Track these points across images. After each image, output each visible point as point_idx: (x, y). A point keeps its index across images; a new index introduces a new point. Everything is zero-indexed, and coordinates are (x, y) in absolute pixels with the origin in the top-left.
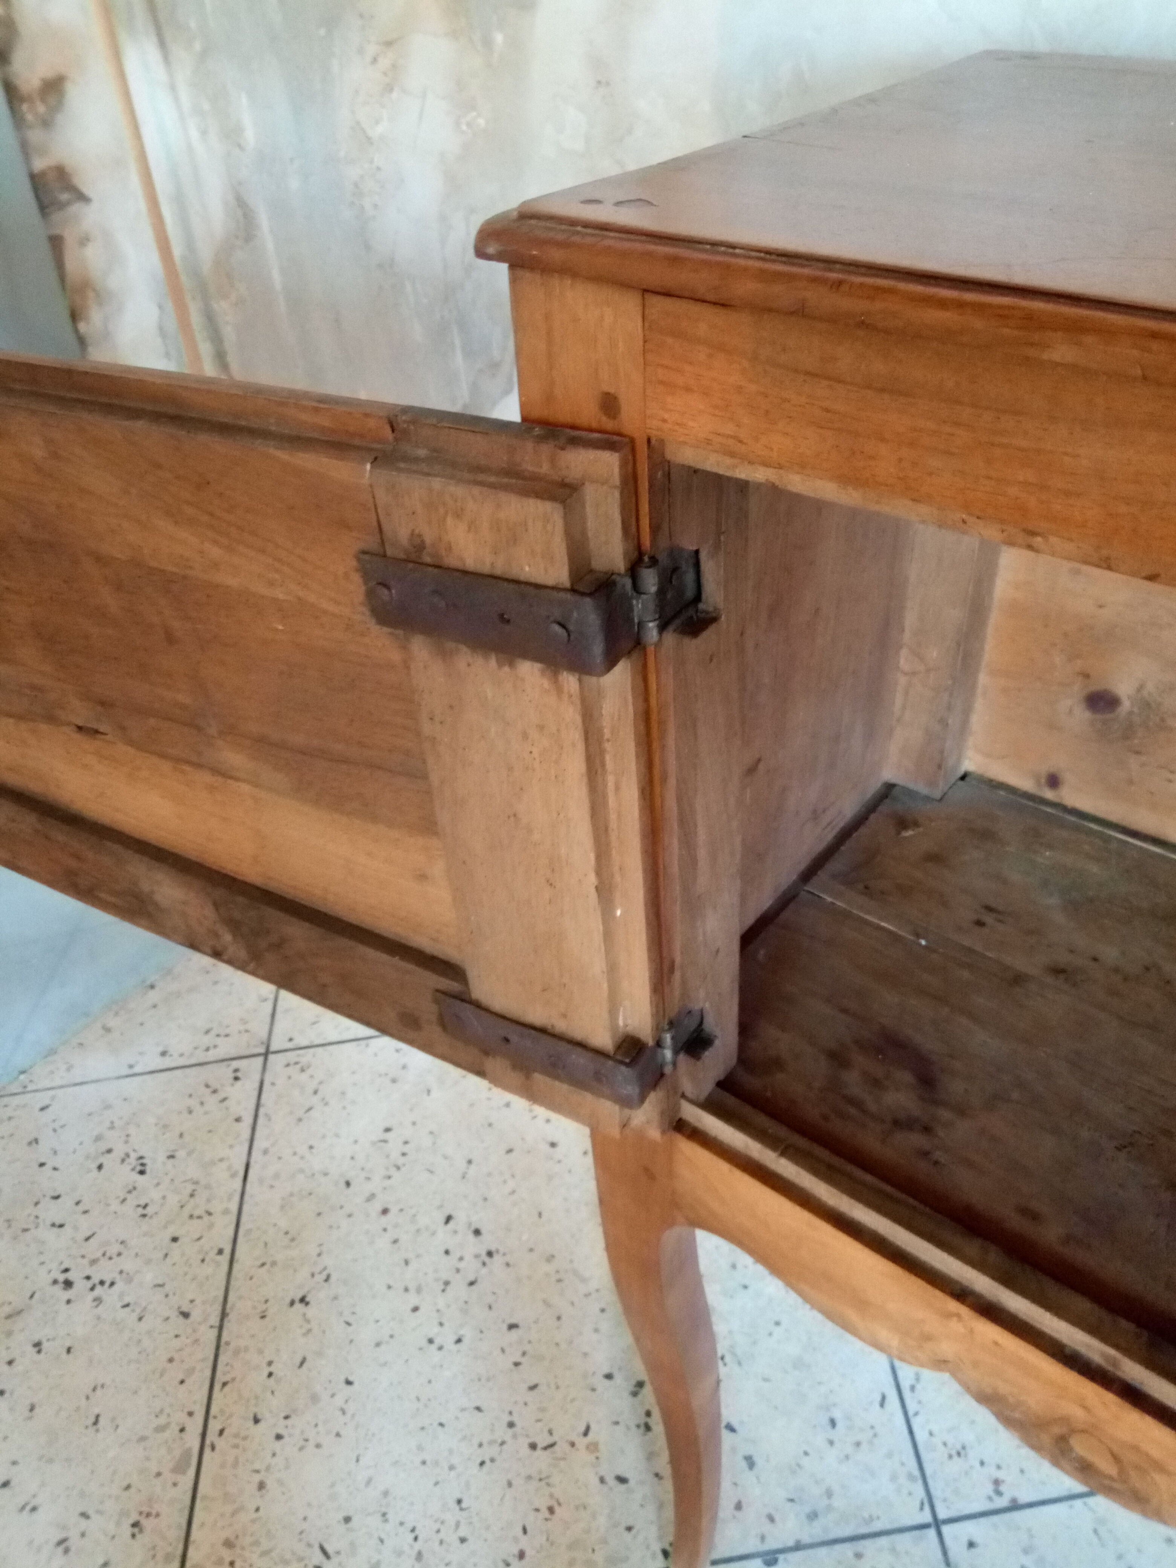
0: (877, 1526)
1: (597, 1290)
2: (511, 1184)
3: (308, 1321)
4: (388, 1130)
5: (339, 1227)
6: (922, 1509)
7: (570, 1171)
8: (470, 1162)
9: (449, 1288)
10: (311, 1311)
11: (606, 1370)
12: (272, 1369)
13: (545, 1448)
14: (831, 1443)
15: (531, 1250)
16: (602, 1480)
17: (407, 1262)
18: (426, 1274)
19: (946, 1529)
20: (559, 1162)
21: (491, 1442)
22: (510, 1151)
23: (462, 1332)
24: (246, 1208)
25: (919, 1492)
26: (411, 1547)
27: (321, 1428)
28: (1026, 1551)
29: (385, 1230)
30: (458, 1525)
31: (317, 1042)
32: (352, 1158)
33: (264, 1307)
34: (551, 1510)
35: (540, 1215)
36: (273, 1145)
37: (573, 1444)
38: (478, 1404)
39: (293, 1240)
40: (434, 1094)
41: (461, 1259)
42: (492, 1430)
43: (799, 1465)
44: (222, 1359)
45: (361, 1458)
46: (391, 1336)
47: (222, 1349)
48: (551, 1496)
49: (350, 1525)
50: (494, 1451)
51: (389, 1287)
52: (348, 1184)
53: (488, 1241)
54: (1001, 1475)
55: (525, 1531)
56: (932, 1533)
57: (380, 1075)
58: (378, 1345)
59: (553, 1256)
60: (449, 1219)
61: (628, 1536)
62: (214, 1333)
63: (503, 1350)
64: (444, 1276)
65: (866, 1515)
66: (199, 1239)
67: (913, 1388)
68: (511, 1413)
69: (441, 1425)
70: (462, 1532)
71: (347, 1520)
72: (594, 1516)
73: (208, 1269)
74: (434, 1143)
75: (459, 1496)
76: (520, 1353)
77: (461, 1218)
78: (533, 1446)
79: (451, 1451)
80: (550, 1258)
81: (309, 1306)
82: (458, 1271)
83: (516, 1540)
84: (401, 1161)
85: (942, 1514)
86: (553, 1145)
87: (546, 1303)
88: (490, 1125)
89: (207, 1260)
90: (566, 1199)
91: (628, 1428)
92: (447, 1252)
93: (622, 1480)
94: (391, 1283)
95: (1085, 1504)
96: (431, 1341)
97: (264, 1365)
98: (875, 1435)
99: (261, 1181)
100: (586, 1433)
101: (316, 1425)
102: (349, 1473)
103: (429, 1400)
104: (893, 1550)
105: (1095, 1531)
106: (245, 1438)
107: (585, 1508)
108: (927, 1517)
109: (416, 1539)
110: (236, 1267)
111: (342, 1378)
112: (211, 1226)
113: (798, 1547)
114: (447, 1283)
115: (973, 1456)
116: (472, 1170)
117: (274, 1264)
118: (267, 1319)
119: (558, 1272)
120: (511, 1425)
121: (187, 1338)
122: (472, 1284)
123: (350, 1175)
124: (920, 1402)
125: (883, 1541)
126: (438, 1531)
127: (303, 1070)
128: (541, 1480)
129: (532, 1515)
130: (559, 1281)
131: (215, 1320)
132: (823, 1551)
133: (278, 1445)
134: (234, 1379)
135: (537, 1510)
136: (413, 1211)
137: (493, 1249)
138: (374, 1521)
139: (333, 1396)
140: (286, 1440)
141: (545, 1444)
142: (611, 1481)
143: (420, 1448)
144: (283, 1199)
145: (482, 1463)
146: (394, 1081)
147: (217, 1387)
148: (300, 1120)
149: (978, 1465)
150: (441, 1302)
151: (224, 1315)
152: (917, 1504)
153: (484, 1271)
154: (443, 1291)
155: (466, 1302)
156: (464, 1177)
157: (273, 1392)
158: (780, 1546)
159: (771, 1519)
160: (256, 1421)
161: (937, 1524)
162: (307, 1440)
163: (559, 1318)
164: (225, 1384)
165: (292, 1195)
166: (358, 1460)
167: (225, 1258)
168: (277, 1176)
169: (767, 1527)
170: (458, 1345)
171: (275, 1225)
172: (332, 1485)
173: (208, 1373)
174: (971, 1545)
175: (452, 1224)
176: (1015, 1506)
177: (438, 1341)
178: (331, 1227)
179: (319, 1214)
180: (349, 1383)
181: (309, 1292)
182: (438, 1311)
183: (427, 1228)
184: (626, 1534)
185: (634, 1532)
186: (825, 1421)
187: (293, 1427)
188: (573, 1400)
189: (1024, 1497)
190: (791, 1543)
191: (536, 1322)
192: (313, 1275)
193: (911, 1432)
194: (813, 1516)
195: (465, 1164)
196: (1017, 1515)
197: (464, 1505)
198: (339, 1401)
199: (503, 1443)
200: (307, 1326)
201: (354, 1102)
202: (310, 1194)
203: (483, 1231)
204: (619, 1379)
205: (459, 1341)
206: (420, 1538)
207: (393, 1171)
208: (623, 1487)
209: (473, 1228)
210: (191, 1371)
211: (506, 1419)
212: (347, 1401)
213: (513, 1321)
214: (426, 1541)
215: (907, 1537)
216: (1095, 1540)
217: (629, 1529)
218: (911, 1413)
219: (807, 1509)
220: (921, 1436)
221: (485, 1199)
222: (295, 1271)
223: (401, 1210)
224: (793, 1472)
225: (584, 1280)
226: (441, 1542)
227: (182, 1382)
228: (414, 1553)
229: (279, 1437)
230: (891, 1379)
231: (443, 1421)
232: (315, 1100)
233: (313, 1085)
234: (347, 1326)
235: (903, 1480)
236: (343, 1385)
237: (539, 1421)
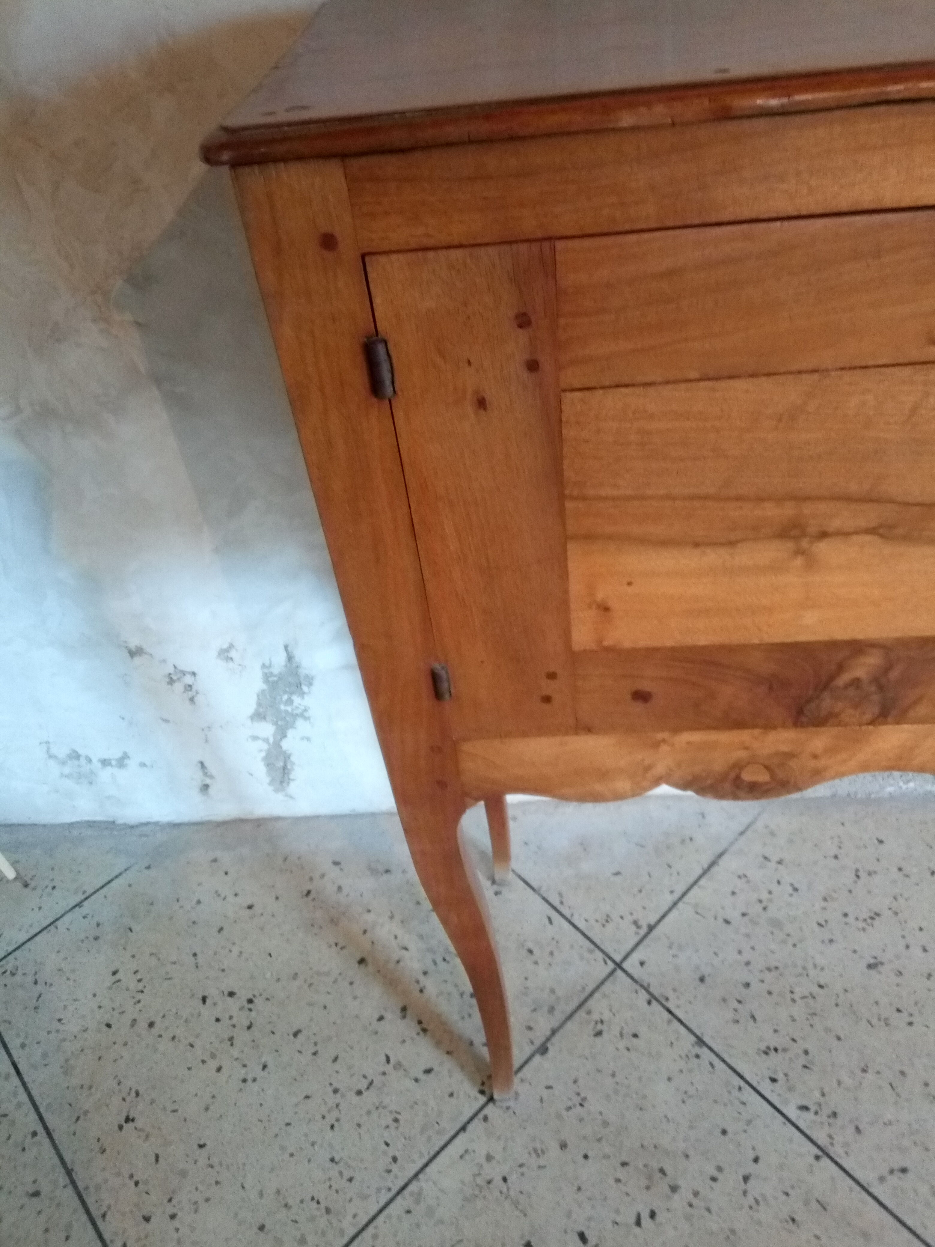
0: (589, 990)
1: (340, 974)
2: (236, 950)
3: (142, 1130)
4: (115, 973)
5: (122, 1057)
6: (606, 963)
7: (273, 916)
8: (195, 955)
9: (235, 1041)
10: (139, 1123)
11: (377, 1016)
12: (136, 1178)
13: (368, 1088)
14: (536, 963)
15: (278, 980)
16: (416, 1080)
17: (192, 1046)
18: (211, 1043)
19: (625, 965)
20: (262, 914)
21: (329, 1111)
22: (221, 930)
23: (263, 1060)
24: (34, 1093)
25: (599, 955)
26: (318, 1209)
27: (201, 1188)
28: (670, 947)
29: (160, 1036)
30: (341, 1173)
31: (10, 949)
32: (100, 1007)
33: (100, 1144)
34: (396, 1120)
35: (270, 955)
36: (26, 1037)
37: (384, 1074)
38: (305, 1094)
39: (90, 1088)
40: (135, 928)
41: (231, 1017)
42: (326, 1103)
43: (525, 988)
44: (90, 1201)
45: (244, 1185)
46: (213, 1097)
47: (84, 1196)
48: (391, 1112)
49: (265, 1230)
50: (335, 1114)
51: (189, 1069)
52: (109, 1026)
53: (243, 995)
54: (635, 917)
55: (387, 1144)
56: (619, 973)
57: (82, 941)
58: (207, 1109)
59: (296, 974)
60: (204, 1000)
61: (453, 1101)
62: (70, 1190)
63: (300, 1052)
64: (227, 1036)
65: (579, 988)
66: (9, 1138)
67: (562, 903)
68: (331, 1084)
69: (288, 1124)
70: (347, 1175)
71: (262, 1228)
72: (425, 1104)
73: (33, 1152)
74: (159, 959)
75: (330, 1157)
76: (313, 1045)
77: (212, 992)
78: (359, 1093)
79: (306, 1135)
80: (295, 976)
81: (135, 1120)
82: (234, 1026)
83: (385, 1153)
84: (140, 986)
85: (618, 958)
86: (250, 907)
87: (310, 1004)
88: (194, 923)
89: (26, 1147)
90: (282, 935)
91: (412, 1039)
92: (218, 1020)
93: (428, 1071)
94: (189, 1066)
95: (684, 903)
96: (244, 1081)
97: (127, 1181)
98: (557, 942)
99: (34, 1067)
100: (388, 1060)
101: (197, 1189)
102: (243, 1200)
103: (269, 1116)
104: (605, 996)
105: (697, 913)
106: (147, 1236)
107: (416, 1103)
108: (611, 965)
109: (318, 1202)
110: (56, 1136)
111: (195, 1147)
112: (13, 1123)
113: (554, 1032)
114: (231, 1039)
115: (615, 917)
116: (200, 959)
117: (86, 1113)
118: (108, 1151)
119: (305, 981)
120: (336, 1091)
121: (49, 1207)
122: (249, 1027)
123: (107, 1018)
124: (570, 907)
125: (597, 995)
126: (330, 1187)
127: (13, 974)
128: (377, 1108)
129: (386, 1134)
130: (310, 985)
131: (63, 1179)
132: (569, 1025)
133: (176, 1223)
134: (109, 1207)
135: (388, 1127)
136: (174, 1010)
137: (250, 996)
138: (282, 1214)
139: (196, 1162)
140: (180, 1215)
141: (366, 1086)
142: (422, 1076)
143: (283, 1148)
144: (62, 1067)
145: (332, 1127)
146: (96, 938)
147: (99, 1222)
148: (36, 1008)
149: (620, 920)
150: (235, 1053)
151: (69, 1172)
152: (603, 963)
153: (253, 1013)
154: (232, 1045)
155: (254, 1041)
156: (197, 967)
157: (147, 1193)
158: (543, 1039)
159: (530, 1028)
160: (147, 1219)
161: (619, 966)
162: (196, 1203)
163: (325, 1007)
164: (104, 1216)
165: (67, 1060)
166: (243, 1187)
167: (42, 1135)
168: (45, 1055)
169: (530, 1034)
170: (266, 1070)
171: (68, 1088)
172: (236, 1215)
173: (84, 1218)
174: (642, 964)
175: (208, 1001)
176: (651, 928)
177: (250, 1077)
178: (115, 1061)
179: (100, 1058)
180: (201, 1146)
181: (128, 1112)
182: (237, 1059)
183: (192, 1015)
184: (451, 1099)
185: (455, 1095)
186: (524, 952)
187: (179, 1203)
188: (367, 1048)
189: (653, 920)
190: (548, 1033)
191: (311, 1020)
192: (124, 1099)
193: (575, 926)
194: (551, 1010)
195: (192, 958)
196: (655, 932)
197: (337, 1159)
198: (202, 1162)
199: (337, 1106)
200: (143, 1135)
201: (73, 971)
202: (82, 1050)
203: (235, 990)
204: (388, 1016)
205: (265, 1067)
206: (321, 1200)
207: (140, 996)
208: (432, 1075)
209: (226, 993)
210: (70, 1226)
211: (330, 1090)
212: (209, 1159)
213: (295, 1029)
214: (326, 1198)
215: (608, 984)
216: (699, 917)
217: (451, 1095)
218: (568, 916)
219: (546, 1009)
220: (582, 925)
221: (223, 970)
222: (107, 1106)
223: (164, 1016)
224: (526, 994)
225: (327, 974)
226: (337, 1191)
227: (67, 1238)
228: (323, 1211)
229: (173, 1217)
230: (546, 905)
231: (287, 1121)
232: (40, 988)
233: (30, 979)
234: (175, 1113)
235: (586, 955)
236: (198, 1151)
237: (352, 1075)
